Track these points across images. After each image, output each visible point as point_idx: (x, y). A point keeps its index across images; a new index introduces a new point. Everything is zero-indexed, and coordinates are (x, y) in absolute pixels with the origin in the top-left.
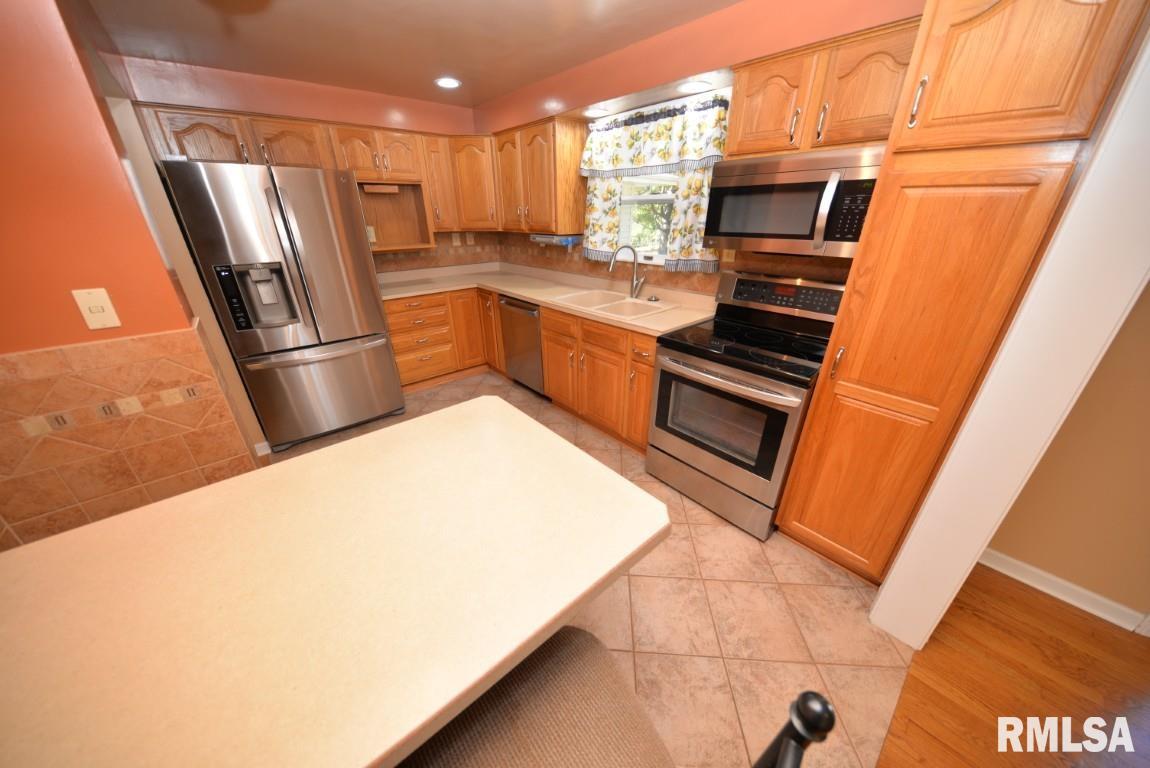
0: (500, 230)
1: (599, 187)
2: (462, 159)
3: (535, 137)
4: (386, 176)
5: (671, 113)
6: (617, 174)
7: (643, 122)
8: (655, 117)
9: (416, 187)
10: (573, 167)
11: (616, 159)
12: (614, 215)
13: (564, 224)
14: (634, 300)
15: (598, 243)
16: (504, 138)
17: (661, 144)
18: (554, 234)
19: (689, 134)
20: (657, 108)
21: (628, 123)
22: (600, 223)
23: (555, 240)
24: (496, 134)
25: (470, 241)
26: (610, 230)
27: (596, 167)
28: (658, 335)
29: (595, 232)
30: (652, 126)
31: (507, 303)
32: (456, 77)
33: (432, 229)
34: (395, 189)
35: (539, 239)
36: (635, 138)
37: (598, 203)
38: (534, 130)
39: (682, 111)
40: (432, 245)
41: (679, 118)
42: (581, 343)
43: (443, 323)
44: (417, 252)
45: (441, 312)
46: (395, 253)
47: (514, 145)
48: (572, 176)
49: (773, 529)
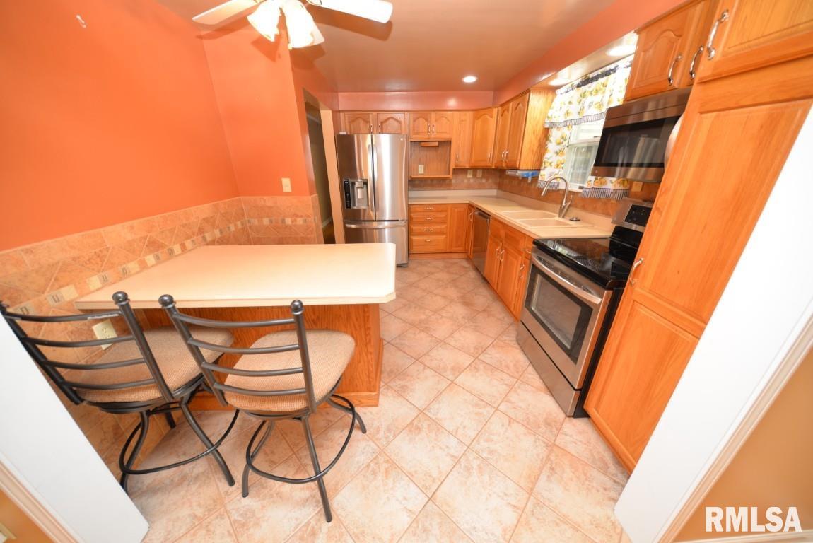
0: (493, 167)
1: (555, 135)
2: (479, 123)
3: (518, 104)
4: (433, 136)
5: (607, 74)
6: (568, 124)
7: (588, 83)
8: (596, 78)
9: (448, 142)
10: (541, 122)
11: (568, 113)
12: (563, 154)
13: (526, 162)
14: (561, 219)
15: (546, 175)
16: (505, 107)
17: (597, 99)
18: (518, 170)
19: (615, 87)
20: (599, 72)
21: (579, 86)
22: (550, 161)
23: (519, 173)
24: (502, 105)
25: (479, 174)
26: (557, 166)
27: (554, 120)
28: (536, 237)
29: (545, 167)
30: (594, 85)
31: (479, 214)
32: (475, 75)
33: (452, 166)
34: (437, 144)
35: (510, 173)
36: (583, 96)
37: (552, 147)
38: (519, 100)
39: (614, 70)
40: (451, 176)
41: (613, 76)
43: (443, 222)
44: (444, 179)
45: (442, 215)
46: (432, 179)
47: (508, 110)
48: (540, 129)
49: (580, 411)
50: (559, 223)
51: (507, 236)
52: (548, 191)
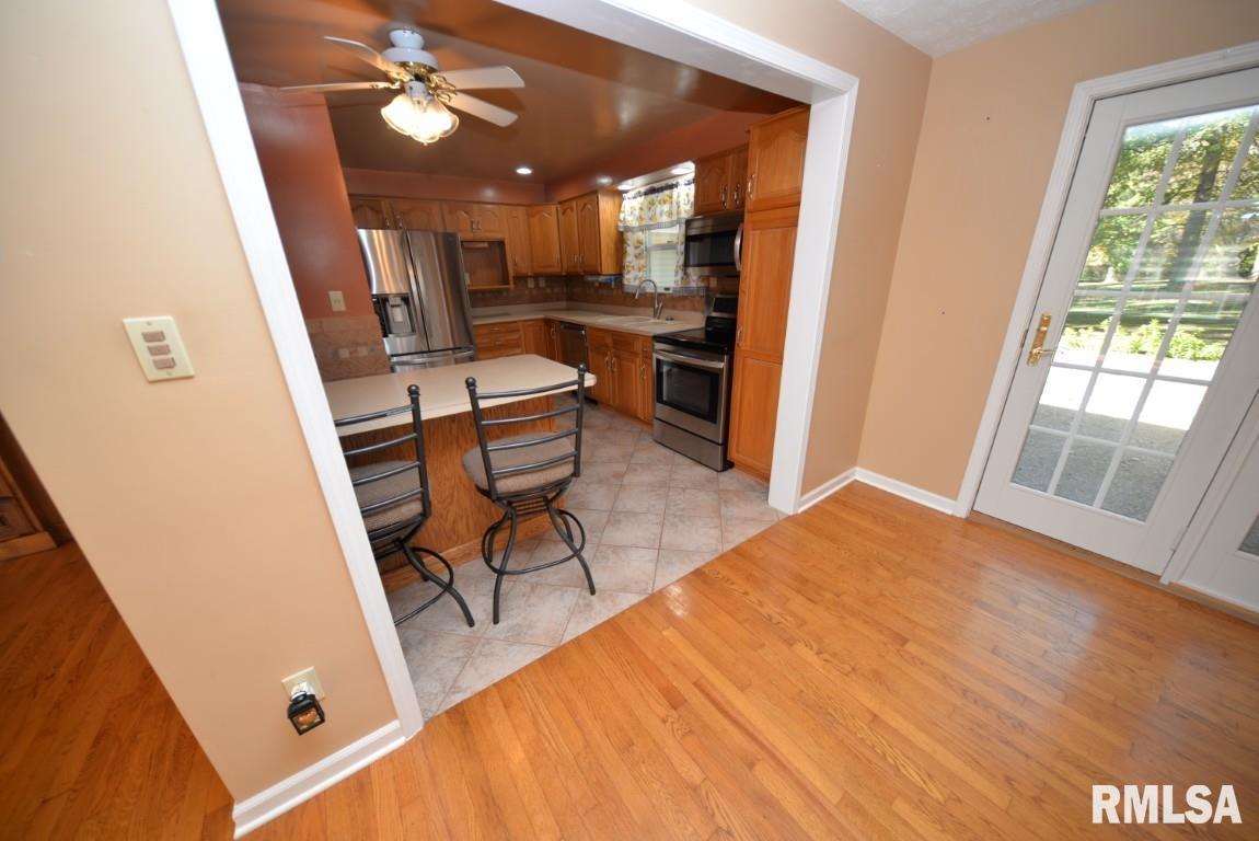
0: (564, 274)
1: (631, 238)
2: (535, 220)
3: (585, 205)
4: (480, 235)
5: (671, 187)
6: (643, 229)
7: (654, 193)
8: (661, 190)
9: (501, 244)
10: (613, 225)
11: (640, 218)
12: (642, 258)
13: (608, 267)
14: (656, 319)
15: (631, 279)
16: (565, 205)
17: (666, 208)
18: (600, 274)
19: (681, 200)
20: (663, 184)
21: (646, 194)
22: (633, 265)
23: (601, 279)
24: (560, 203)
25: (542, 283)
26: (640, 270)
27: (628, 224)
28: (653, 335)
29: (629, 272)
30: (661, 196)
31: (565, 328)
32: (530, 166)
33: (511, 274)
34: (486, 245)
35: (590, 279)
36: (652, 203)
37: (630, 250)
38: (585, 200)
39: (676, 185)
40: (512, 286)
41: (675, 190)
42: (613, 350)
44: (499, 292)
45: (515, 336)
46: (482, 293)
47: (572, 209)
48: (613, 231)
49: (728, 465)
50: (656, 323)
51: (616, 342)
52: (640, 294)
